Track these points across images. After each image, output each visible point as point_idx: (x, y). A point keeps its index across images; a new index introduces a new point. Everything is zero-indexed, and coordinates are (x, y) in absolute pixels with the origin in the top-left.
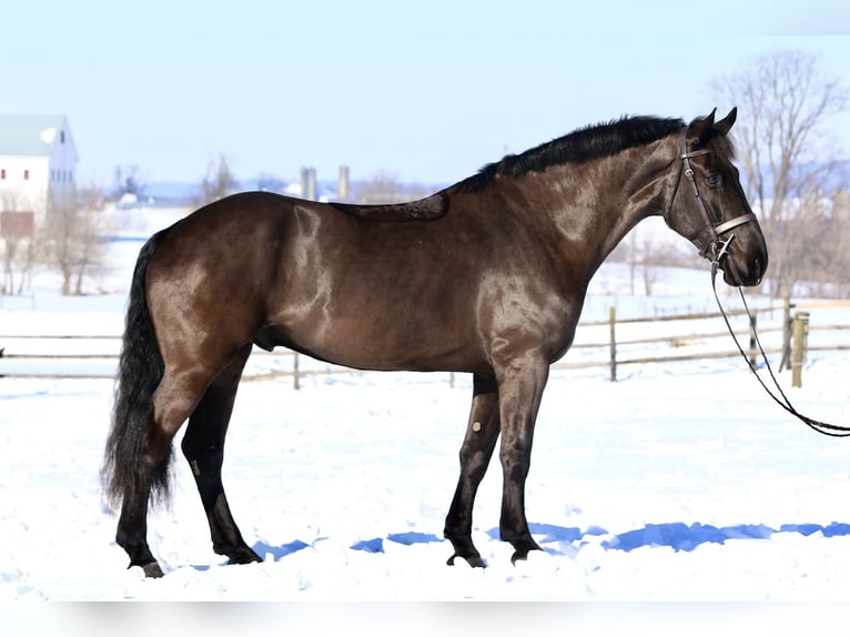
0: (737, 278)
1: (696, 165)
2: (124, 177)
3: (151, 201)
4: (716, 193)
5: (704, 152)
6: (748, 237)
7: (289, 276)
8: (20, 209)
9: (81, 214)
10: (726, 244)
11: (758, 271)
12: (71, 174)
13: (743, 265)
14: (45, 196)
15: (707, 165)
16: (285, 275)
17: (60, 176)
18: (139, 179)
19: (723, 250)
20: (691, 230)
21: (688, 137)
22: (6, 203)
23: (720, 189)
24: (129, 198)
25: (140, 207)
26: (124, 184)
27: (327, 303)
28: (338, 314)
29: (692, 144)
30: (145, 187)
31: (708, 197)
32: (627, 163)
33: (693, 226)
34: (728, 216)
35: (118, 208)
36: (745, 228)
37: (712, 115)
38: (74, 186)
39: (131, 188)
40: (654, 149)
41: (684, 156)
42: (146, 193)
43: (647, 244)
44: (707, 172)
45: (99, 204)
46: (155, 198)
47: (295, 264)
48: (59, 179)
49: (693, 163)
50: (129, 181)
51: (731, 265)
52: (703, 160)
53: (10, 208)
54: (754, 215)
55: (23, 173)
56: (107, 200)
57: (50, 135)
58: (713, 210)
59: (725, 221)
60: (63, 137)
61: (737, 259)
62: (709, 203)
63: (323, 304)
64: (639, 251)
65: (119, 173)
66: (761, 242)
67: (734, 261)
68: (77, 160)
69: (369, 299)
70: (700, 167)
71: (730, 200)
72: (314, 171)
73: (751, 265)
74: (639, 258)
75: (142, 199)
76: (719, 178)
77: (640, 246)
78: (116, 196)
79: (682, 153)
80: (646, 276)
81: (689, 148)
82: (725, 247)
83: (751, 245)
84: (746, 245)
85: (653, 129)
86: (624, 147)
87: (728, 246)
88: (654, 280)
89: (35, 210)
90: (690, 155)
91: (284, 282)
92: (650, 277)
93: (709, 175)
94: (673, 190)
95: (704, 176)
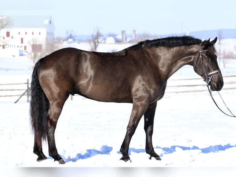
0: (214, 88)
1: (203, 54)
2: (69, 34)
3: (77, 40)
4: (209, 63)
5: (206, 51)
6: (218, 77)
7: (81, 72)
8: (38, 44)
9: (56, 45)
10: (211, 78)
11: (220, 87)
12: (53, 33)
13: (215, 85)
14: (45, 40)
15: (206, 55)
16: (80, 72)
17: (50, 34)
18: (73, 34)
19: (210, 80)
20: (201, 73)
21: (202, 46)
22: (34, 42)
23: (210, 62)
24: (71, 40)
25: (74, 43)
26: (69, 36)
27: (92, 80)
28: (95, 84)
29: (203, 48)
30: (75, 36)
31: (206, 64)
32: (183, 50)
33: (202, 72)
34: (212, 70)
35: (67, 43)
36: (217, 74)
37: (209, 40)
38: (54, 37)
39: (71, 37)
40: (192, 48)
41: (200, 51)
42: (76, 38)
43: (224, 52)
44: (206, 57)
45: (62, 41)
46: (78, 40)
47: (82, 69)
48: (49, 35)
49: (202, 53)
50: (70, 35)
51: (212, 85)
52: (205, 53)
53: (35, 43)
54: (220, 70)
55: (39, 33)
56: (64, 40)
57: (46, 22)
58: (207, 68)
59: (211, 72)
60: (50, 22)
61: (214, 83)
62: (206, 66)
63: (90, 81)
64: (222, 54)
65: (67, 32)
66: (221, 78)
67: (213, 83)
68: (55, 29)
69: (104, 80)
70: (205, 55)
71: (213, 65)
72: (125, 31)
73: (218, 85)
74: (222, 56)
75: (74, 40)
76: (210, 59)
77: (222, 53)
78: (67, 39)
79: (199, 51)
80: (224, 62)
81: (202, 49)
82: (210, 79)
83: (218, 79)
84: (217, 79)
85: (192, 42)
86: (183, 45)
87: (211, 79)
88: (226, 63)
89: (42, 44)
90: (202, 51)
91: (80, 74)
92: (225, 62)
93: (207, 58)
94: (196, 61)
95: (205, 58)
